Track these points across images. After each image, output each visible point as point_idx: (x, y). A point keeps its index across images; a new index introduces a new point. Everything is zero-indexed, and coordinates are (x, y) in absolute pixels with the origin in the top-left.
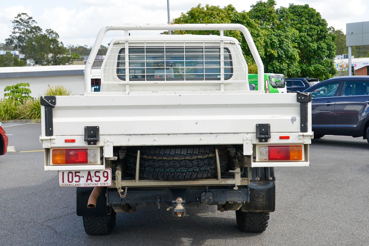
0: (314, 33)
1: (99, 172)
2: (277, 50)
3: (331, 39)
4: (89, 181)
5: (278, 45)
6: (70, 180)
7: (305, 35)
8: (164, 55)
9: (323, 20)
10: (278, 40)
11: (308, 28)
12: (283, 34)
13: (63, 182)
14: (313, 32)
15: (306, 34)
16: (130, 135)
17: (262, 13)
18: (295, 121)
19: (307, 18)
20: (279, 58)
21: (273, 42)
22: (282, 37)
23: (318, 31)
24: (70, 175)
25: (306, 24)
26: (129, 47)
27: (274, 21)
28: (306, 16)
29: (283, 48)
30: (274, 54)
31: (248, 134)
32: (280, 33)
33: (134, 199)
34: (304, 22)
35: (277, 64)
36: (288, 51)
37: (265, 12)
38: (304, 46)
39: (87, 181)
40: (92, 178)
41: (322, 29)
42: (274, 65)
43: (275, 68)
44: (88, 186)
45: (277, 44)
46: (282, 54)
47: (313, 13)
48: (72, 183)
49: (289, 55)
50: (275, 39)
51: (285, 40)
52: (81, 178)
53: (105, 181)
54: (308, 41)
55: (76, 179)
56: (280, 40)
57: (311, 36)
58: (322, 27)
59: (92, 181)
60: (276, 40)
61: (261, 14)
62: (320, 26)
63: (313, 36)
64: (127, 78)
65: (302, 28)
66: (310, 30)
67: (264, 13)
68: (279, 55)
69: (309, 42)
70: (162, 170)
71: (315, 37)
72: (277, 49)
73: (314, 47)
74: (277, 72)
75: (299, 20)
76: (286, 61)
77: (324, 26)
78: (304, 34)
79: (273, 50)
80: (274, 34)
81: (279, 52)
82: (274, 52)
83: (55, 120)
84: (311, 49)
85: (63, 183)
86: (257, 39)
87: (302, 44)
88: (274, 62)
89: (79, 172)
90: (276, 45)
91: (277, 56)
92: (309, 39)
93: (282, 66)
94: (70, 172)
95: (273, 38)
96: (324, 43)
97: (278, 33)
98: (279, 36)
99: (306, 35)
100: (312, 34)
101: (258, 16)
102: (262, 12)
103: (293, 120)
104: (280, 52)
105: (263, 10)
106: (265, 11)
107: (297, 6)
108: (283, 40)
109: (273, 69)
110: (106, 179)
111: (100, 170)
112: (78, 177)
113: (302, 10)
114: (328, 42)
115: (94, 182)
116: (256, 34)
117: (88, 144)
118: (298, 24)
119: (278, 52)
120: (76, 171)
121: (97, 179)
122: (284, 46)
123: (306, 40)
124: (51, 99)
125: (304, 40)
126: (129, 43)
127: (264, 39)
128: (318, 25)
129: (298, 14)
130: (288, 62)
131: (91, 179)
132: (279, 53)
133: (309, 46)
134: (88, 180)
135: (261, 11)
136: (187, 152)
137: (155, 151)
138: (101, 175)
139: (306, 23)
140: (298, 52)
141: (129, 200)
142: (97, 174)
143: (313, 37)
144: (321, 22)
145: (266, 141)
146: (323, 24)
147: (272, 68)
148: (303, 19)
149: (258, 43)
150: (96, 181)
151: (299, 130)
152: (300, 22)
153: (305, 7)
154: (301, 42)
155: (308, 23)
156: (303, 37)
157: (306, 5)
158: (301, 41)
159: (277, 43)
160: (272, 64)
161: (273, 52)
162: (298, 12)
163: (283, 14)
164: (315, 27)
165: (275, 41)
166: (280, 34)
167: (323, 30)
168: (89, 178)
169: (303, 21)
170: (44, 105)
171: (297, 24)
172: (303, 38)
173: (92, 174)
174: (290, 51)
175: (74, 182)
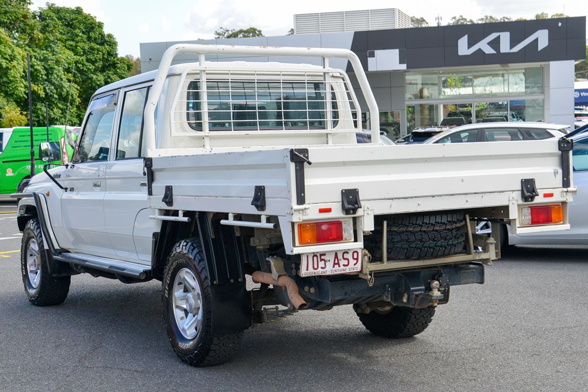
0: (97, 57)
1: (348, 253)
2: (42, 85)
3: (126, 68)
4: (336, 266)
5: (44, 76)
6: (316, 267)
7: (82, 60)
8: (255, 92)
9: (110, 36)
10: (43, 66)
11: (86, 47)
12: (50, 56)
13: (307, 270)
14: (95, 55)
15: (84, 58)
16: (392, 199)
17: (11, 18)
18: (558, 174)
19: (84, 30)
20: (48, 100)
21: (36, 70)
22: (50, 62)
23: (104, 54)
24: (315, 258)
25: (83, 42)
26: (207, 79)
27: (33, 33)
28: (82, 28)
29: (52, 81)
30: (39, 92)
31: (514, 192)
32: (47, 56)
33: (359, 290)
34: (79, 38)
35: (44, 109)
36: (62, 87)
37: (15, 17)
38: (82, 78)
39: (334, 267)
40: (340, 262)
41: (109, 50)
42: (39, 112)
43: (41, 117)
44: (335, 273)
45: (42, 75)
46: (52, 92)
47: (93, 23)
48: (318, 270)
49: (64, 93)
50: (38, 65)
51: (56, 67)
52: (327, 263)
53: (355, 264)
54: (88, 71)
55: (321, 264)
56: (47, 66)
57: (93, 62)
58: (109, 48)
59: (339, 266)
60: (39, 68)
61: (8, 19)
62: (106, 45)
63: (96, 63)
64: (206, 126)
65: (77, 48)
66: (91, 52)
67: (13, 17)
68: (47, 94)
69: (91, 72)
70: (420, 245)
71: (100, 64)
72: (42, 83)
73: (99, 81)
74: (44, 123)
75: (68, 33)
76: (60, 105)
77: (112, 45)
78: (82, 58)
79: (35, 84)
80: (35, 56)
81: (47, 88)
82: (38, 89)
83: (307, 182)
84: (94, 85)
85: (307, 272)
86: (11, 64)
87: (79, 75)
88: (39, 106)
89: (324, 255)
90: (40, 76)
91: (44, 96)
92: (90, 68)
93: (52, 114)
94: (315, 255)
95: (35, 64)
96: (115, 76)
97: (43, 55)
98: (45, 60)
99: (85, 60)
100: (95, 58)
101: (4, 22)
102: (11, 16)
103: (556, 173)
104: (49, 89)
105: (10, 12)
106: (15, 14)
107: (61, 8)
108: (52, 68)
109: (37, 119)
110: (356, 261)
111: (349, 250)
112: (323, 262)
113: (73, 16)
114: (122, 74)
115: (342, 267)
116: (9, 55)
117: (346, 214)
118: (68, 40)
119: (44, 89)
120: (321, 253)
121: (346, 262)
122: (53, 78)
123: (85, 69)
124: (303, 153)
125: (81, 68)
126: (207, 74)
127: (22, 65)
128: (102, 44)
129: (66, 23)
130: (61, 106)
131: (338, 264)
132: (47, 90)
133: (91, 79)
134: (335, 264)
135: (8, 15)
136: (436, 220)
137: (417, 220)
138: (349, 256)
139: (82, 39)
140: (77, 89)
141: (354, 292)
142: (346, 256)
143: (96, 65)
144: (107, 39)
145: (532, 200)
146: (110, 42)
147: (35, 117)
148: (77, 31)
149: (16, 72)
150: (344, 265)
151: (561, 186)
152: (72, 37)
153: (75, 11)
154: (76, 72)
155: (85, 40)
156: (81, 63)
157: (78, 8)
158: (77, 70)
159: (43, 73)
160: (35, 109)
161: (36, 89)
162: (66, 20)
163: (47, 21)
164: (98, 46)
165: (38, 70)
166: (45, 57)
167: (111, 53)
168: (336, 262)
169: (77, 36)
170: (295, 162)
171: (66, 40)
172: (80, 65)
173: (340, 256)
174: (65, 88)
175: (320, 269)
